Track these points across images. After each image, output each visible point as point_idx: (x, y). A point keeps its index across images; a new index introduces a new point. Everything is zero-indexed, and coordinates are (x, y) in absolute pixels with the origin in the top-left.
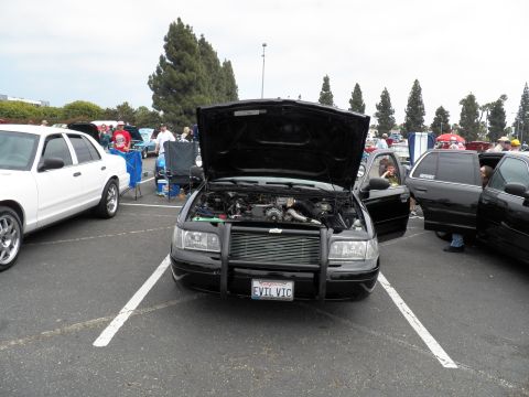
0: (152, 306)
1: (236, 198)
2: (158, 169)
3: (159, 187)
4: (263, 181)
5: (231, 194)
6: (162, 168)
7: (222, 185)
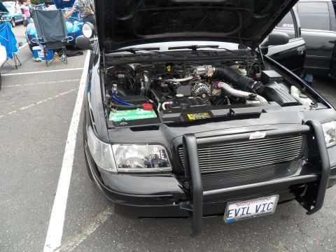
0: (80, 232)
1: (139, 70)
2: (30, 37)
3: (35, 54)
4: (164, 46)
5: (132, 66)
6: (34, 36)
7: (120, 57)
